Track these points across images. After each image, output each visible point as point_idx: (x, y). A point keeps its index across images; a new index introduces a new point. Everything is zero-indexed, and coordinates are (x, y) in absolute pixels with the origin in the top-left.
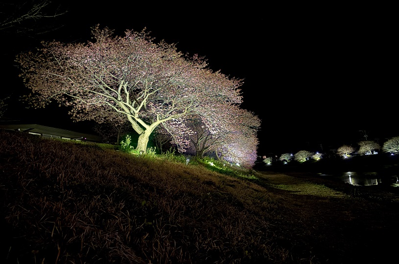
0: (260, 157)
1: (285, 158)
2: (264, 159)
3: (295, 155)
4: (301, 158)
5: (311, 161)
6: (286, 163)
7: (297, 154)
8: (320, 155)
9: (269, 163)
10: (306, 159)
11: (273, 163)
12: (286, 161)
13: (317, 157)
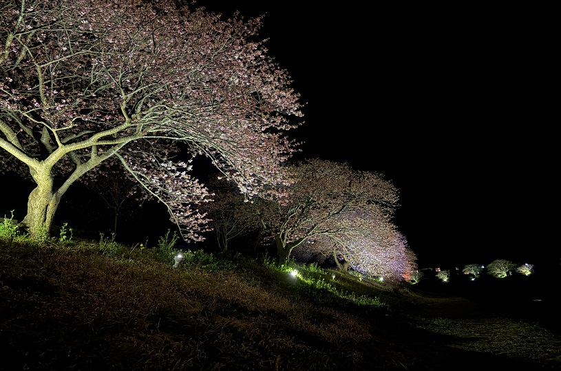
0: (432, 269)
1: (471, 271)
2: (437, 273)
3: (488, 267)
4: (498, 271)
5: (516, 277)
6: (473, 280)
7: (490, 265)
8: (531, 267)
9: (445, 280)
10: (508, 273)
11: (450, 278)
12: (474, 277)
13: (526, 270)
